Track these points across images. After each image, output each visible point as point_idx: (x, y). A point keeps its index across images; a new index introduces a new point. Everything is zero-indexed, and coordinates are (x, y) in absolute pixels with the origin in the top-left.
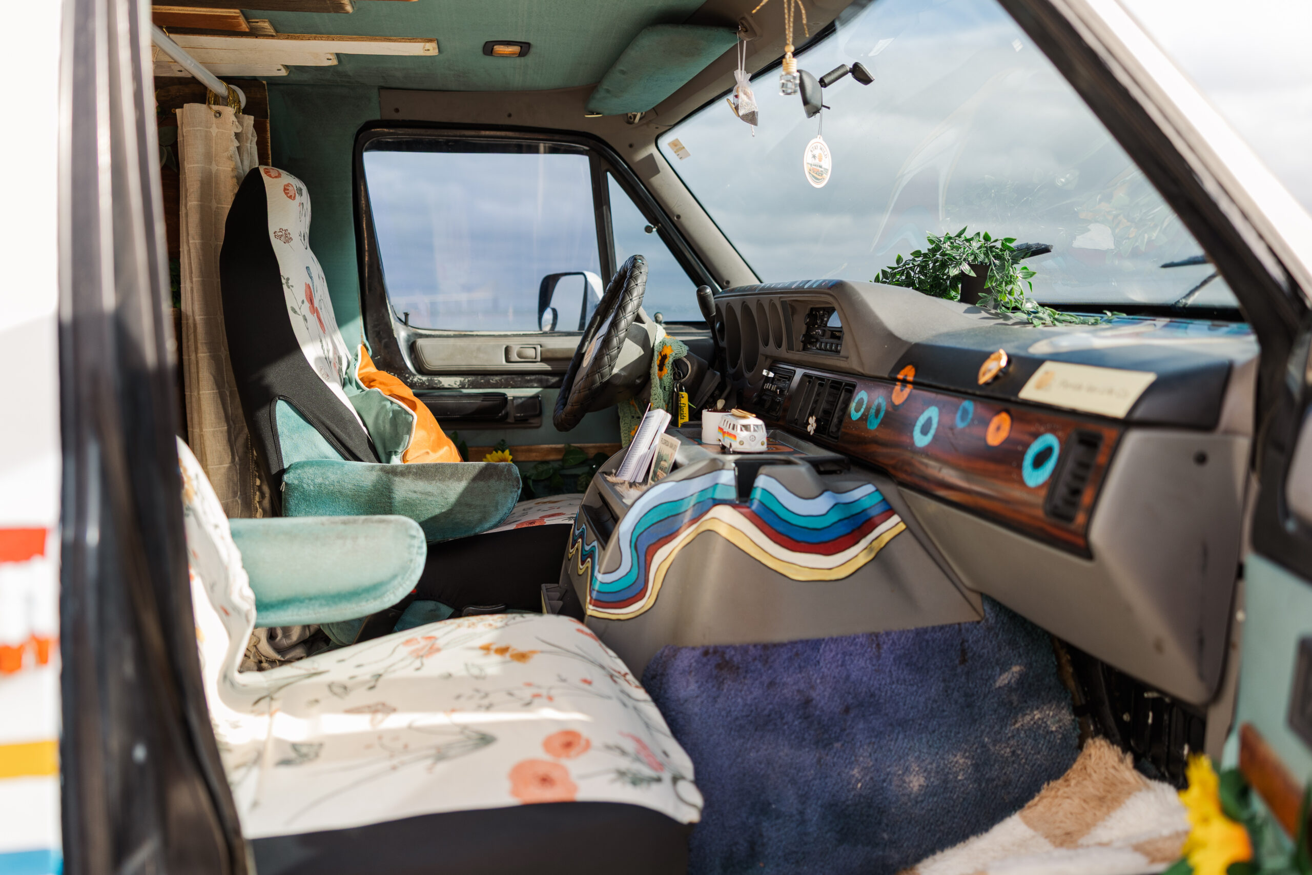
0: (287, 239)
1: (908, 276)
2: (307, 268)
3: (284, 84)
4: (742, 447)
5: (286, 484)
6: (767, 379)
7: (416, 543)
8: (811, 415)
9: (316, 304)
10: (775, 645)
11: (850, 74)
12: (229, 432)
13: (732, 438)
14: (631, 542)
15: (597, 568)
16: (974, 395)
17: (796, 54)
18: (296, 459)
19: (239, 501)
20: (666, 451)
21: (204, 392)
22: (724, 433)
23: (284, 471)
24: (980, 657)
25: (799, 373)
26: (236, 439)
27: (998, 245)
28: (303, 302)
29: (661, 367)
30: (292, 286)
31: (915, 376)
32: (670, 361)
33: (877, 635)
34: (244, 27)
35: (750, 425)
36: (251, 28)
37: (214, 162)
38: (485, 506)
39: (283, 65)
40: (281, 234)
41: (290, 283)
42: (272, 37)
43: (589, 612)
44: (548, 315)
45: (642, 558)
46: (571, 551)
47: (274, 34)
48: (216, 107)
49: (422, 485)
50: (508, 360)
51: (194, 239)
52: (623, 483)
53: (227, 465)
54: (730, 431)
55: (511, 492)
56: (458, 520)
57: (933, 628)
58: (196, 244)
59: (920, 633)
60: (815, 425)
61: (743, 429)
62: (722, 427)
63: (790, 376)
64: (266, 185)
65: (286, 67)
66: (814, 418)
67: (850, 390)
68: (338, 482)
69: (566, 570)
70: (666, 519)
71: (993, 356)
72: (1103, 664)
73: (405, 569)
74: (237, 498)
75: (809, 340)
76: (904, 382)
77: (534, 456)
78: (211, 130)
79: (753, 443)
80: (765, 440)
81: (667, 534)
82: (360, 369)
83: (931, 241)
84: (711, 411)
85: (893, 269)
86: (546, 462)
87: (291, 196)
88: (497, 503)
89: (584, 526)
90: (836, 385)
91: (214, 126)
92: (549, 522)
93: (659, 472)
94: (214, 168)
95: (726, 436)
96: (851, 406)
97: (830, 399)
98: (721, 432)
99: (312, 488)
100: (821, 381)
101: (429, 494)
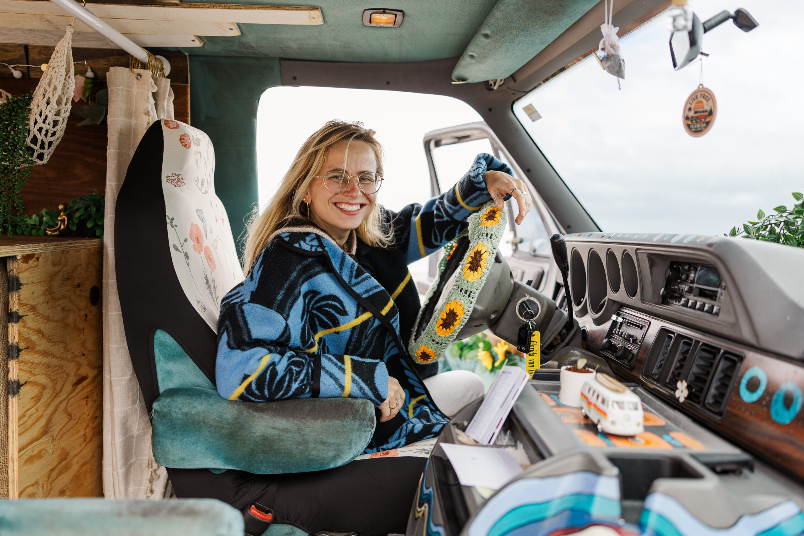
1: (772, 231)
3: (201, 56)
6: (615, 323)
9: (207, 243)
11: (731, 21)
13: (601, 414)
19: (138, 408)
21: (111, 313)
22: (589, 403)
25: (656, 325)
28: (186, 240)
30: (176, 226)
37: (133, 117)
38: (339, 445)
39: (195, 36)
40: (173, 178)
41: (174, 222)
42: (177, 5)
46: (418, 509)
47: (178, 2)
48: (137, 71)
49: (282, 423)
51: (110, 181)
53: (128, 377)
54: (599, 403)
55: (365, 432)
56: (313, 457)
58: (112, 185)
60: (686, 393)
61: (615, 405)
62: (586, 393)
63: (644, 326)
64: (164, 135)
65: (200, 38)
66: (685, 384)
67: (736, 360)
74: (136, 406)
75: (670, 295)
78: (133, 90)
79: (627, 423)
83: (797, 196)
84: (570, 369)
85: (754, 224)
87: (186, 145)
88: (351, 442)
89: (432, 489)
90: (710, 350)
91: (135, 86)
94: (133, 121)
95: (592, 407)
96: (739, 383)
97: (702, 363)
98: (586, 400)
99: (179, 416)
100: (688, 341)
101: (286, 430)
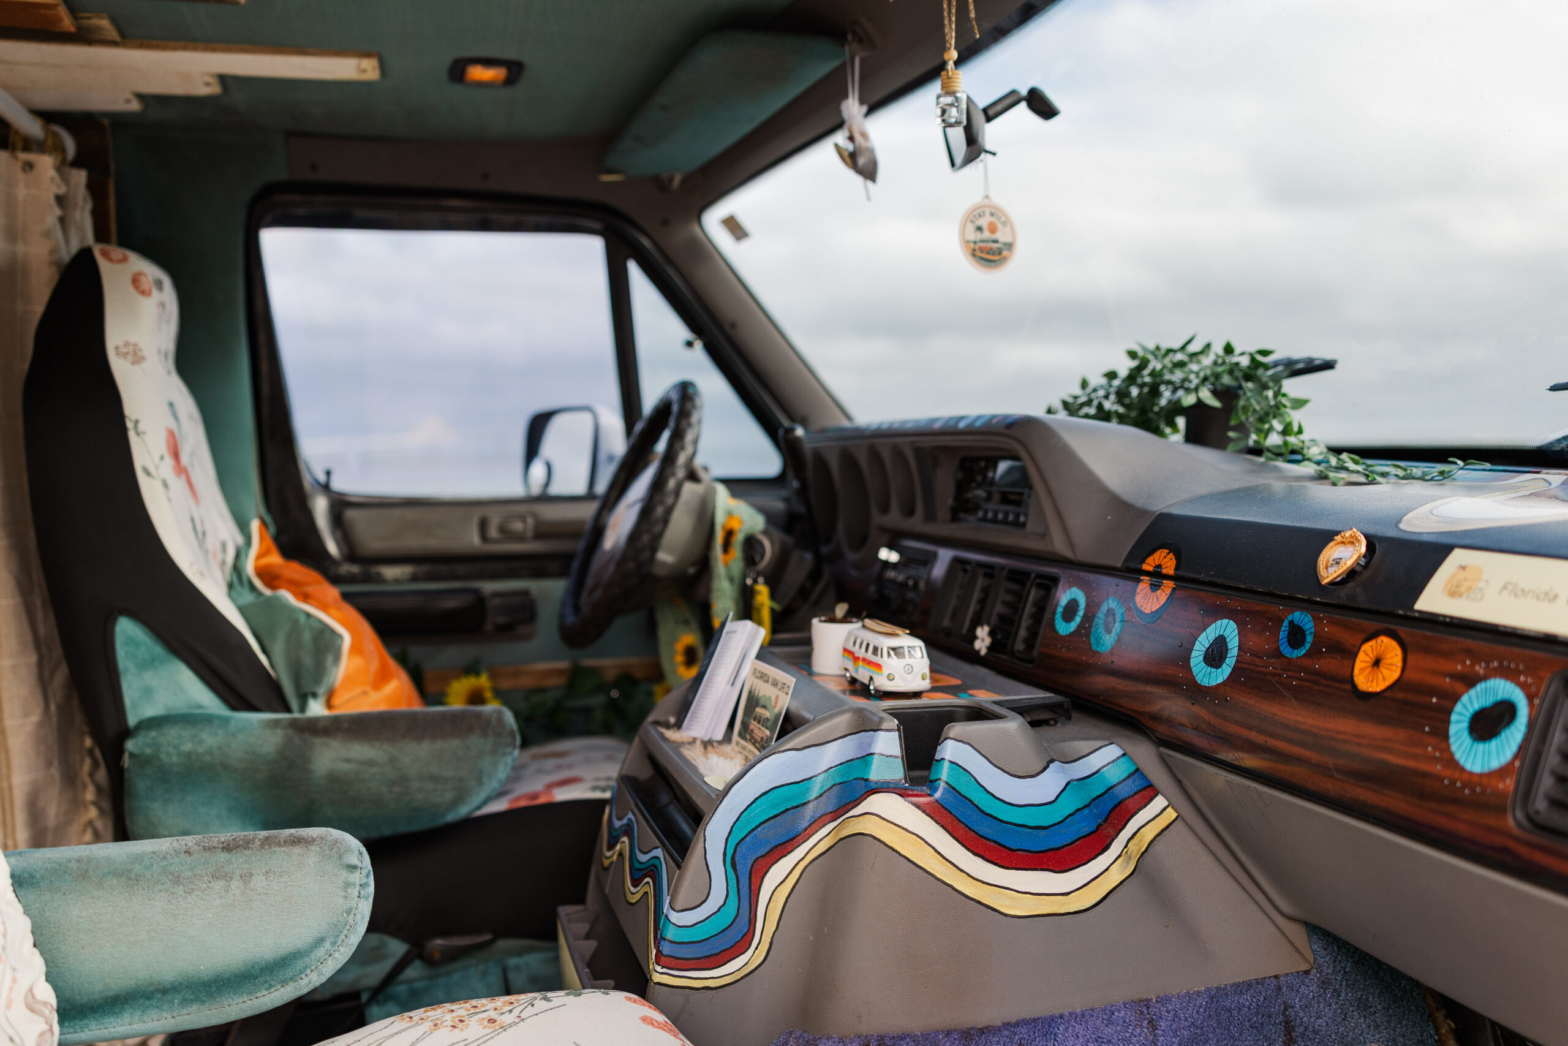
0: (137, 358)
1: (1100, 407)
2: (171, 405)
3: (136, 126)
4: (891, 683)
5: (132, 755)
6: (886, 564)
7: (356, 877)
8: (977, 622)
9: (185, 459)
10: (983, 1031)
11: (1023, 105)
12: (40, 665)
13: (873, 669)
14: (725, 855)
15: (667, 900)
16: (1310, 601)
17: (958, 63)
18: (150, 711)
19: (57, 776)
20: (765, 690)
22: (856, 659)
23: (126, 733)
24: (1316, 1032)
25: (945, 556)
26: (52, 674)
27: (1245, 362)
28: (162, 458)
29: (727, 546)
30: (144, 433)
31: (1176, 569)
32: (739, 538)
33: (1147, 1003)
34: (68, 24)
35: (902, 647)
36: (80, 29)
37: (21, 242)
38: (461, 779)
39: (133, 93)
40: (124, 350)
41: (140, 428)
42: (114, 44)
43: (657, 978)
44: (538, 470)
45: (745, 882)
46: (608, 854)
47: (118, 39)
48: (24, 156)
49: (362, 751)
50: (484, 538)
52: (694, 741)
53: (36, 719)
54: (869, 656)
55: (503, 753)
56: (417, 804)
57: (1236, 986)
59: (1216, 995)
60: (988, 641)
61: (892, 653)
62: (850, 647)
63: (928, 560)
64: (103, 275)
65: (141, 97)
66: (986, 629)
67: (1049, 584)
68: (220, 748)
69: (600, 887)
70: (782, 813)
71: (1338, 538)
72: (1494, 1024)
73: (338, 930)
74: (53, 771)
75: (962, 508)
76: (1157, 575)
77: (526, 682)
78: (16, 190)
79: (909, 677)
80: (927, 671)
81: (785, 839)
82: (259, 557)
83: (1132, 355)
84: (825, 621)
85: (1077, 397)
86: (540, 690)
87: (145, 290)
88: (480, 772)
89: (630, 815)
90: (1018, 577)
91: (21, 184)
92: (562, 795)
93: (754, 725)
94: (20, 249)
95: (861, 663)
96: (1054, 613)
97: (1008, 598)
98: (851, 657)
99: (175, 759)
100: (989, 570)
101: (370, 763)
